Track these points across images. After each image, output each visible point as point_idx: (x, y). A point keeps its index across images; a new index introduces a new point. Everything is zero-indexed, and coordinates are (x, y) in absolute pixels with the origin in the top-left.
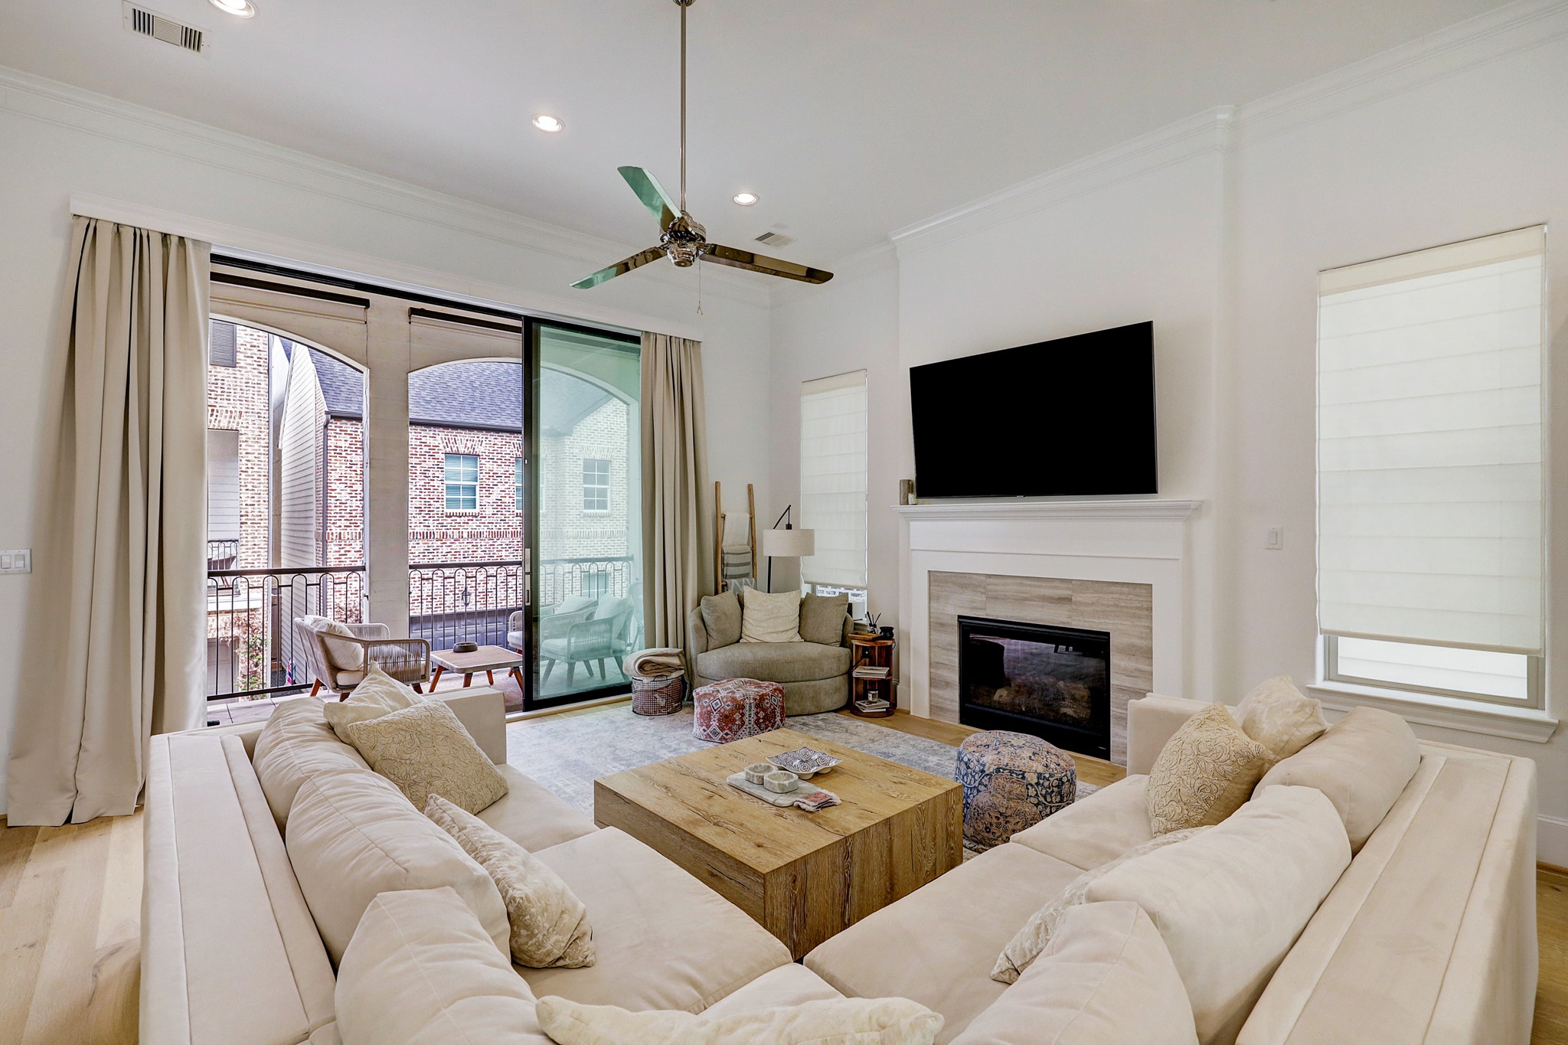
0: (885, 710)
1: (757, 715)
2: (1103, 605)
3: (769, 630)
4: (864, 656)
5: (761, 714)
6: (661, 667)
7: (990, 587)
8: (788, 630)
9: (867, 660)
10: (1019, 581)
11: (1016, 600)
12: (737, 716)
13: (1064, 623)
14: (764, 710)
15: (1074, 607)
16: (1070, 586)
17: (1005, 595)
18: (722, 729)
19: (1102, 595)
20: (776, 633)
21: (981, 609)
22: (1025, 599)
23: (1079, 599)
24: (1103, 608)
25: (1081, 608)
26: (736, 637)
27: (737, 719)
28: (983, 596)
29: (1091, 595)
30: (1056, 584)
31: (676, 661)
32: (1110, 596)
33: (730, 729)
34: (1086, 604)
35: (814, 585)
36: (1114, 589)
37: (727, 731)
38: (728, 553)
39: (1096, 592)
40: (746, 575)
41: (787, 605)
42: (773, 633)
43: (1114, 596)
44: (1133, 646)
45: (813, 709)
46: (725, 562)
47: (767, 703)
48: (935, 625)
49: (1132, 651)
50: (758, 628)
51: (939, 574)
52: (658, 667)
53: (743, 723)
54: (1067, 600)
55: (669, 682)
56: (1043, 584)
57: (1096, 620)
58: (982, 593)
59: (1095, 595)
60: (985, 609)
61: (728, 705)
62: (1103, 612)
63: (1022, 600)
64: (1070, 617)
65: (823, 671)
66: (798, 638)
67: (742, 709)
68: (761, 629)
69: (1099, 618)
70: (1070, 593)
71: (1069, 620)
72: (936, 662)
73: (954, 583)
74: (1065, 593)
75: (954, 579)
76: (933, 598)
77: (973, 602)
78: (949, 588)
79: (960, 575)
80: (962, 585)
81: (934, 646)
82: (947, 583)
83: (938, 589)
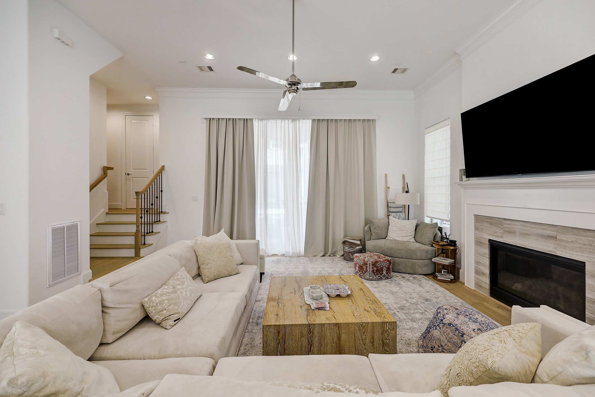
0: (450, 280)
1: (373, 269)
2: (580, 243)
3: (399, 235)
4: (443, 253)
5: (375, 269)
6: (352, 244)
7: (506, 225)
8: (408, 236)
9: (445, 255)
11: (520, 234)
12: (365, 267)
13: (551, 251)
14: (376, 267)
15: (559, 242)
16: (556, 229)
17: (514, 231)
18: (360, 272)
19: (579, 237)
20: (402, 237)
21: (501, 237)
22: (527, 234)
23: (562, 238)
24: (580, 246)
25: (564, 244)
26: (384, 236)
27: (365, 268)
28: (502, 230)
29: (570, 236)
30: (547, 227)
31: (358, 242)
32: (586, 238)
33: (362, 272)
34: (567, 242)
35: (432, 218)
37: (361, 272)
38: (390, 203)
39: (574, 234)
40: (401, 212)
41: (410, 225)
42: (400, 236)
43: (589, 239)
45: (411, 272)
46: (389, 206)
47: (379, 265)
48: (478, 243)
50: (394, 234)
51: (479, 217)
52: (351, 243)
53: (367, 271)
54: (554, 238)
55: (355, 250)
56: (538, 227)
57: (575, 253)
58: (501, 228)
59: (574, 237)
60: (503, 238)
61: (362, 262)
62: (581, 248)
63: (525, 235)
64: (556, 248)
65: (417, 256)
66: (413, 240)
67: (367, 265)
68: (395, 234)
69: (577, 251)
70: (556, 233)
71: (555, 250)
72: (478, 262)
73: (487, 222)
74: (554, 233)
75: (487, 220)
76: (476, 228)
77: (496, 233)
78: (484, 224)
79: (490, 218)
80: (491, 223)
81: (477, 253)
82: (483, 221)
83: (479, 224)
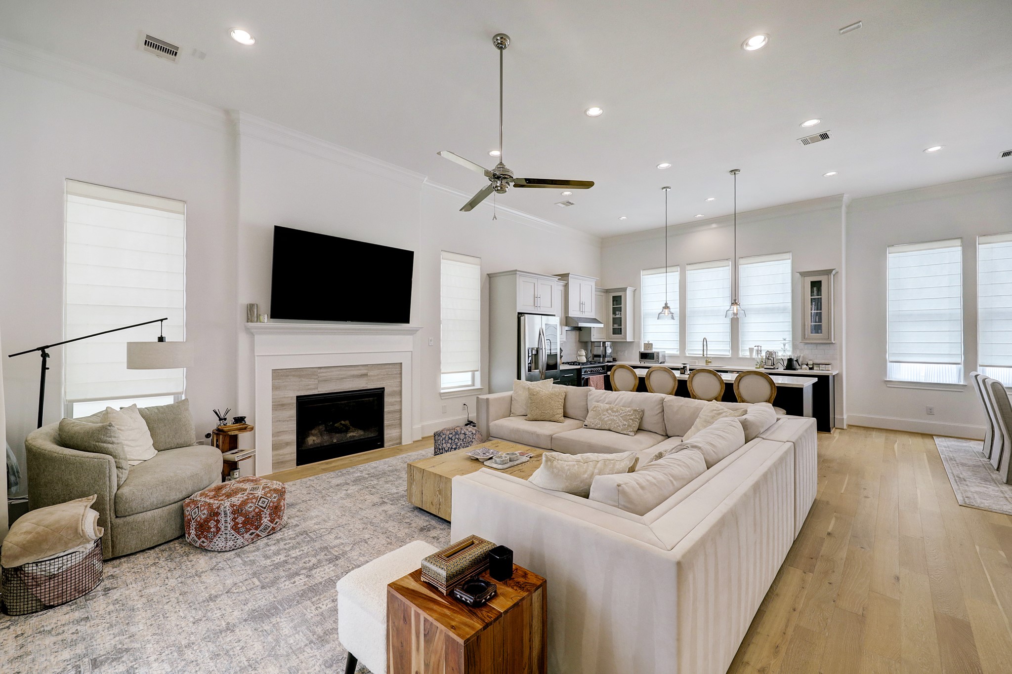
2: (381, 375)
7: (320, 374)
10: (339, 368)
11: (337, 379)
13: (364, 387)
15: (369, 378)
16: (367, 368)
17: (331, 378)
19: (380, 370)
21: (314, 389)
22: (342, 378)
23: (371, 374)
24: (382, 376)
25: (372, 378)
28: (316, 380)
29: (377, 371)
30: (361, 368)
32: (385, 370)
34: (374, 376)
36: (387, 366)
43: (386, 370)
44: (394, 391)
48: (278, 406)
49: (393, 394)
51: (280, 371)
54: (365, 375)
56: (353, 369)
57: (379, 383)
58: (315, 379)
60: (317, 388)
62: (382, 378)
64: (367, 383)
69: (380, 381)
70: (367, 371)
71: (366, 385)
72: (278, 432)
73: (294, 376)
74: (364, 372)
75: (293, 373)
76: (275, 388)
77: (308, 386)
78: (289, 379)
79: (298, 370)
80: (300, 376)
81: (275, 421)
82: (287, 376)
83: (280, 381)
